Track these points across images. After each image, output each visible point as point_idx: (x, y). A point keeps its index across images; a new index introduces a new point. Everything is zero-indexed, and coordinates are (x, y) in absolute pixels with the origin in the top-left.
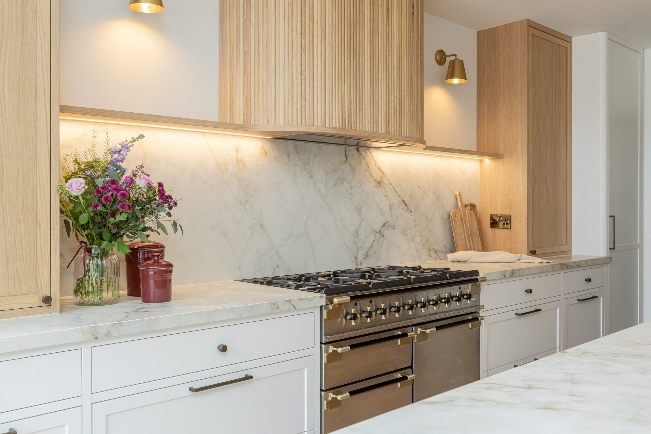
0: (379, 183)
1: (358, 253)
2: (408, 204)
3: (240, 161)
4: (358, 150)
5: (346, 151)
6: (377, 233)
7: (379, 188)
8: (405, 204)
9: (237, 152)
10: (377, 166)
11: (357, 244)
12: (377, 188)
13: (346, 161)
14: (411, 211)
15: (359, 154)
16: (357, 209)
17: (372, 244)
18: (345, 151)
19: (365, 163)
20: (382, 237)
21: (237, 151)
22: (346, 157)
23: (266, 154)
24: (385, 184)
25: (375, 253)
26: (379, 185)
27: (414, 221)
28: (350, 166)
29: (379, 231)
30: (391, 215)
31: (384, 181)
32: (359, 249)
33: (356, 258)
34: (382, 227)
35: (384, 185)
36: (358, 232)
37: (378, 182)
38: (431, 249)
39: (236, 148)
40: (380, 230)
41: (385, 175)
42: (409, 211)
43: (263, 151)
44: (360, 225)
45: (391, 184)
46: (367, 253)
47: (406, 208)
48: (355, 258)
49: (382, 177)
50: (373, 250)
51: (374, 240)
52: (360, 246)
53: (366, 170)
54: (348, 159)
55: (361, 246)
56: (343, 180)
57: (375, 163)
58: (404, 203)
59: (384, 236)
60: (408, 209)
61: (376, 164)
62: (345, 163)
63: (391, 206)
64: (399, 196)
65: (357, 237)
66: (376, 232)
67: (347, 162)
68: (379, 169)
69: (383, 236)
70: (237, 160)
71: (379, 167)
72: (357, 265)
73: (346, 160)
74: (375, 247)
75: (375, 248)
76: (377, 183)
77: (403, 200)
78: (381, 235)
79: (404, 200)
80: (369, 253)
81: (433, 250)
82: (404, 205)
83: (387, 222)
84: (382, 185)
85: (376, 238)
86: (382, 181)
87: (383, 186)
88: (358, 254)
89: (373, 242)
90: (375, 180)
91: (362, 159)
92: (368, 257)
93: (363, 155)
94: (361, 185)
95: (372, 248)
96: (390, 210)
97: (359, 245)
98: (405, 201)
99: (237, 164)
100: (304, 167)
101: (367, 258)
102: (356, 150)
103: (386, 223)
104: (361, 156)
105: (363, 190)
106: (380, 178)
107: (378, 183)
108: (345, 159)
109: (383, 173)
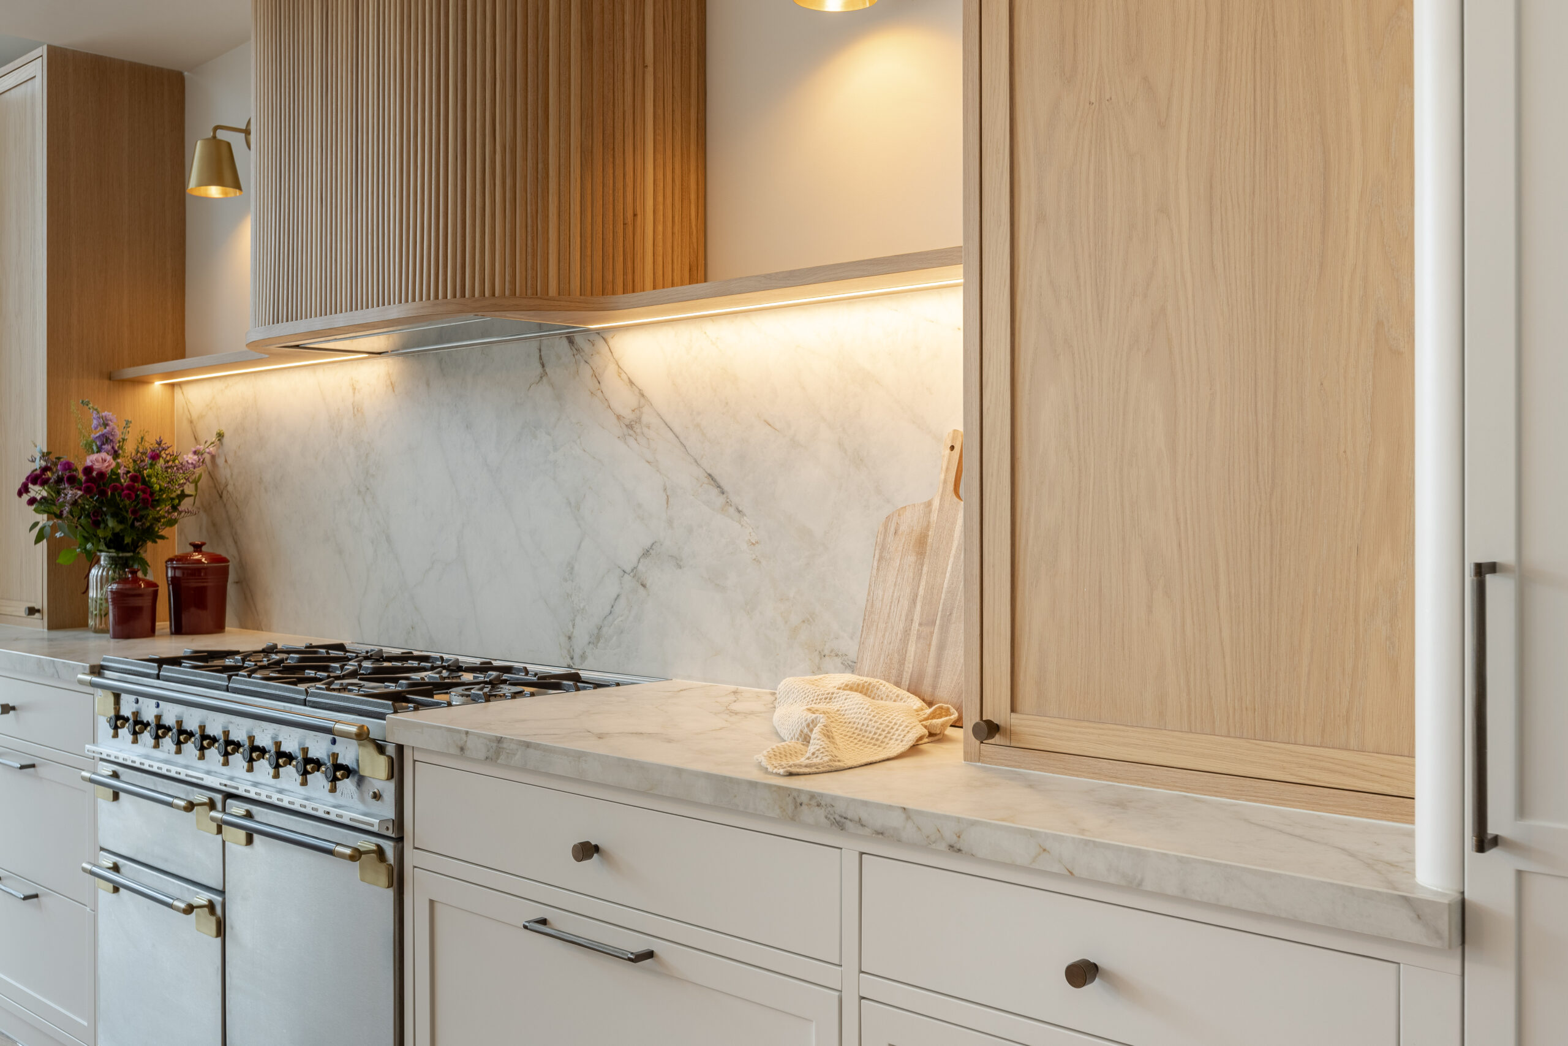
0: (630, 426)
1: (574, 625)
2: (726, 488)
3: (358, 410)
4: (571, 341)
5: (542, 349)
6: (626, 576)
7: (631, 441)
8: (719, 487)
9: (354, 393)
10: (623, 375)
11: (573, 602)
12: (625, 443)
13: (541, 377)
14: (739, 512)
15: (574, 350)
16: (570, 503)
17: (612, 607)
18: (540, 350)
19: (591, 372)
20: (641, 589)
21: (354, 389)
22: (543, 366)
23: (393, 388)
24: (649, 427)
25: (622, 632)
26: (631, 432)
27: (753, 544)
28: (553, 386)
29: (632, 570)
30: (670, 522)
31: (645, 418)
32: (576, 616)
33: (570, 638)
34: (641, 557)
35: (645, 430)
36: (572, 568)
37: (628, 423)
38: (826, 652)
39: (353, 385)
40: (635, 568)
41: (648, 401)
42: (732, 510)
43: (388, 382)
44: (579, 547)
45: (666, 424)
46: (600, 628)
47: (720, 500)
48: (567, 638)
49: (640, 407)
50: (616, 622)
51: (618, 596)
52: (580, 607)
53: (592, 393)
54: (547, 370)
55: (582, 605)
56: (535, 427)
57: (619, 366)
58: (712, 482)
59: (647, 586)
60: (728, 503)
61: (620, 370)
62: (539, 382)
63: (668, 494)
64: (696, 461)
65: (572, 581)
66: (622, 573)
67: (544, 379)
68: (631, 383)
69: (644, 586)
70: (354, 408)
71: (629, 378)
72: (572, 658)
73: (542, 374)
74: (621, 616)
75: (620, 619)
76: (624, 426)
77: (710, 475)
78: (638, 581)
79: (713, 475)
80: (604, 630)
81: (837, 655)
82: (716, 491)
83: (655, 542)
84: (638, 431)
85: (622, 588)
86: (639, 420)
87: (643, 433)
88: (573, 628)
89: (616, 599)
90: (619, 417)
91: (583, 363)
92: (602, 641)
93: (584, 351)
94: (579, 437)
95: (610, 618)
96: (666, 506)
97: (576, 604)
98: (718, 479)
99: (355, 415)
100: (455, 405)
101: (599, 644)
102: (565, 342)
103: (654, 547)
104: (578, 355)
105: (585, 451)
106: (633, 411)
107: (627, 426)
108: (540, 370)
109: (643, 395)
